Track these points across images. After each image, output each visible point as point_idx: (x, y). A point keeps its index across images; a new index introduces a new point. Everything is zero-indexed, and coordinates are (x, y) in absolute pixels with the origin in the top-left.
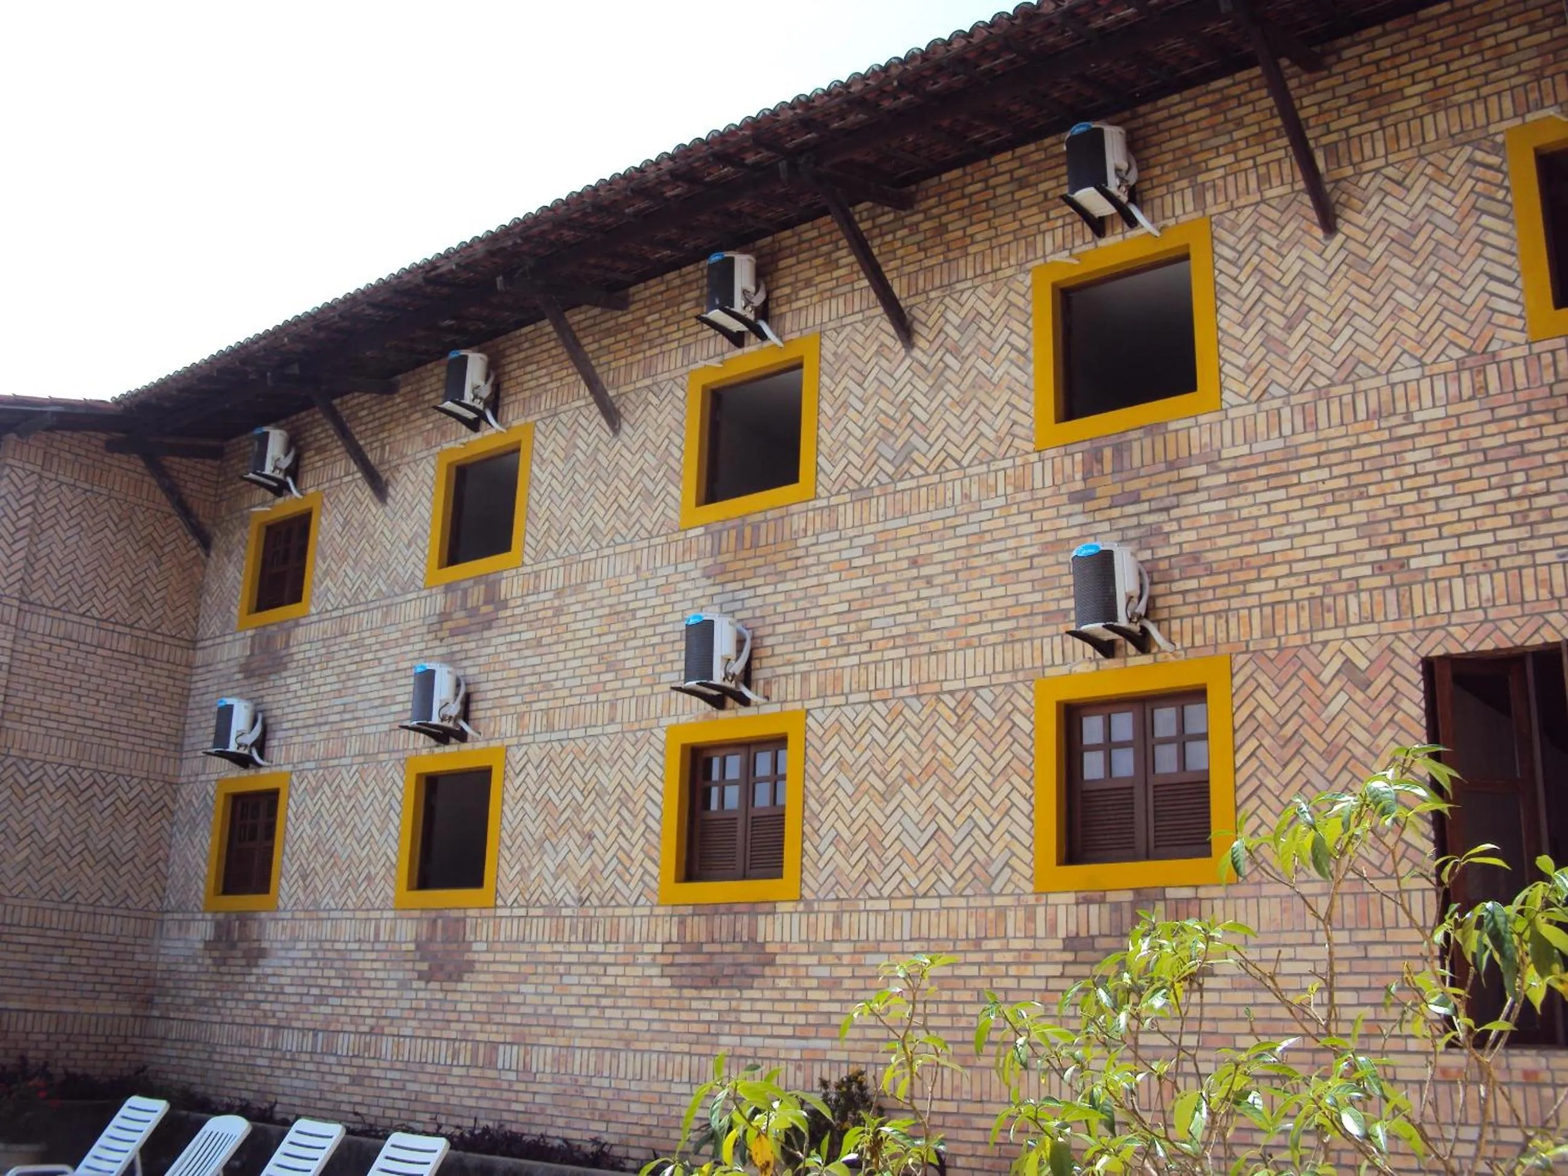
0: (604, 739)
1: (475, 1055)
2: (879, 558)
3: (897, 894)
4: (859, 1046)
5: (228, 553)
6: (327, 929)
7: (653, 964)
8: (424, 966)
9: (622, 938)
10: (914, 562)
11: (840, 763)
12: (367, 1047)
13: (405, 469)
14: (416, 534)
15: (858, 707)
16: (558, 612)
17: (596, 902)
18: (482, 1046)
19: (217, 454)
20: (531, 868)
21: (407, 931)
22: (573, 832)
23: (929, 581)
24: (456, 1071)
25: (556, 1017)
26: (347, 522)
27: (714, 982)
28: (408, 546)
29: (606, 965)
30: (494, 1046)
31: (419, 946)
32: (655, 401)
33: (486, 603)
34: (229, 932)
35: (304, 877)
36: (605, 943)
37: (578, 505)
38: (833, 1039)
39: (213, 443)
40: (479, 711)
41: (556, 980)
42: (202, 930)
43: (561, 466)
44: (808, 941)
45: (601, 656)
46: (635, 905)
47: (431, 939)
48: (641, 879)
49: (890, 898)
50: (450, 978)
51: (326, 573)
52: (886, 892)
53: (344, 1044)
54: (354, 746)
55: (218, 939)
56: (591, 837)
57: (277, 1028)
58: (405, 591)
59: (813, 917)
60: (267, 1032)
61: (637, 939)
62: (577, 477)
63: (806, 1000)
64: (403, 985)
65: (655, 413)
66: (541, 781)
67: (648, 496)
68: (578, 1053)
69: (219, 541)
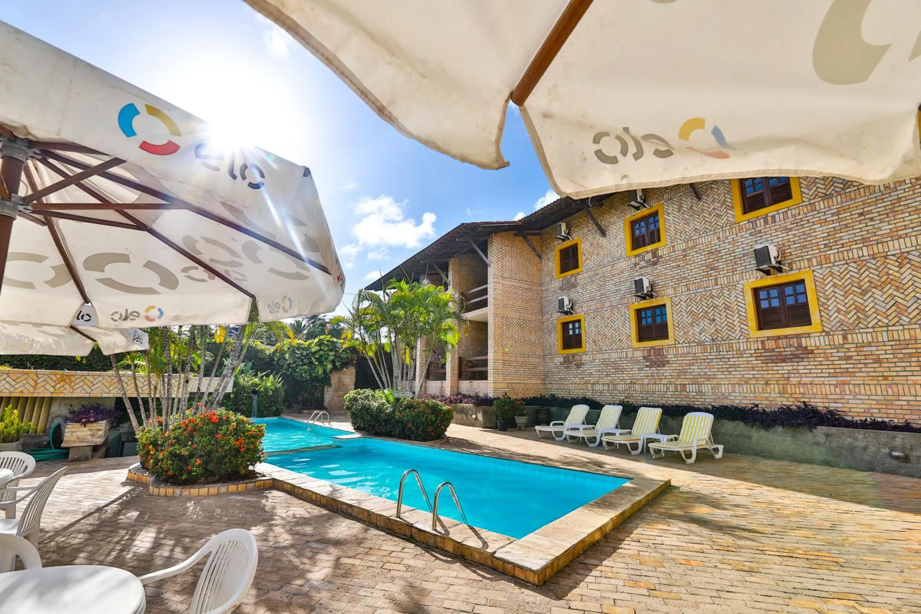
0: (714, 291)
1: (676, 388)
2: (840, 216)
3: (877, 326)
4: (866, 379)
5: (548, 259)
6: (606, 356)
7: (752, 356)
8: (648, 363)
9: (735, 349)
10: (861, 214)
11: (835, 285)
12: (630, 388)
13: (611, 226)
14: (620, 243)
15: (840, 266)
16: (685, 256)
17: (720, 339)
18: (679, 386)
19: (539, 234)
20: (688, 332)
21: (639, 354)
22: (706, 320)
23: (872, 219)
24: (668, 393)
25: (709, 375)
26: (591, 244)
27: (783, 361)
28: (618, 247)
29: (729, 358)
30: (685, 385)
31: (644, 358)
32: (715, 187)
33: (653, 258)
34: (568, 359)
35: (595, 342)
36: (727, 352)
37: (687, 224)
38: (851, 377)
39: (538, 231)
40: (657, 288)
41: (707, 364)
42: (559, 359)
43: (677, 214)
44: (830, 345)
45: (707, 266)
46: (739, 339)
47: (649, 355)
48: (740, 331)
49: (873, 327)
50: (659, 366)
51: (586, 259)
52: (870, 325)
53: (620, 387)
54: (607, 304)
55: (565, 361)
56: (714, 320)
57: (593, 384)
58: (618, 259)
59: (831, 337)
60: (589, 385)
61: (742, 349)
62: (685, 216)
63: (833, 364)
64: (640, 369)
65: (716, 190)
66: (688, 306)
67: (718, 216)
68: (723, 386)
69: (544, 256)
